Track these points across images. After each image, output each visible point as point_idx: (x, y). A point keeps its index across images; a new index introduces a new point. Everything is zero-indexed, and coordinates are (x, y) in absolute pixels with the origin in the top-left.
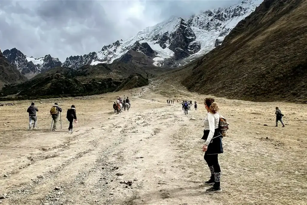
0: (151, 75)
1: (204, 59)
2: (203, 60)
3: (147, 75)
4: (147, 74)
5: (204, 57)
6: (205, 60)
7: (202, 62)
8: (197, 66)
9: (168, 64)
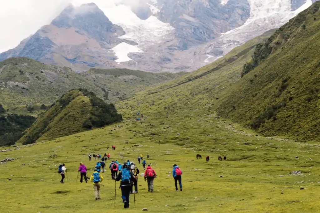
0: (118, 94)
1: (274, 41)
2: (272, 45)
3: (103, 92)
4: (104, 90)
5: (273, 37)
6: (278, 43)
7: (269, 50)
8: (256, 63)
9: (158, 60)
